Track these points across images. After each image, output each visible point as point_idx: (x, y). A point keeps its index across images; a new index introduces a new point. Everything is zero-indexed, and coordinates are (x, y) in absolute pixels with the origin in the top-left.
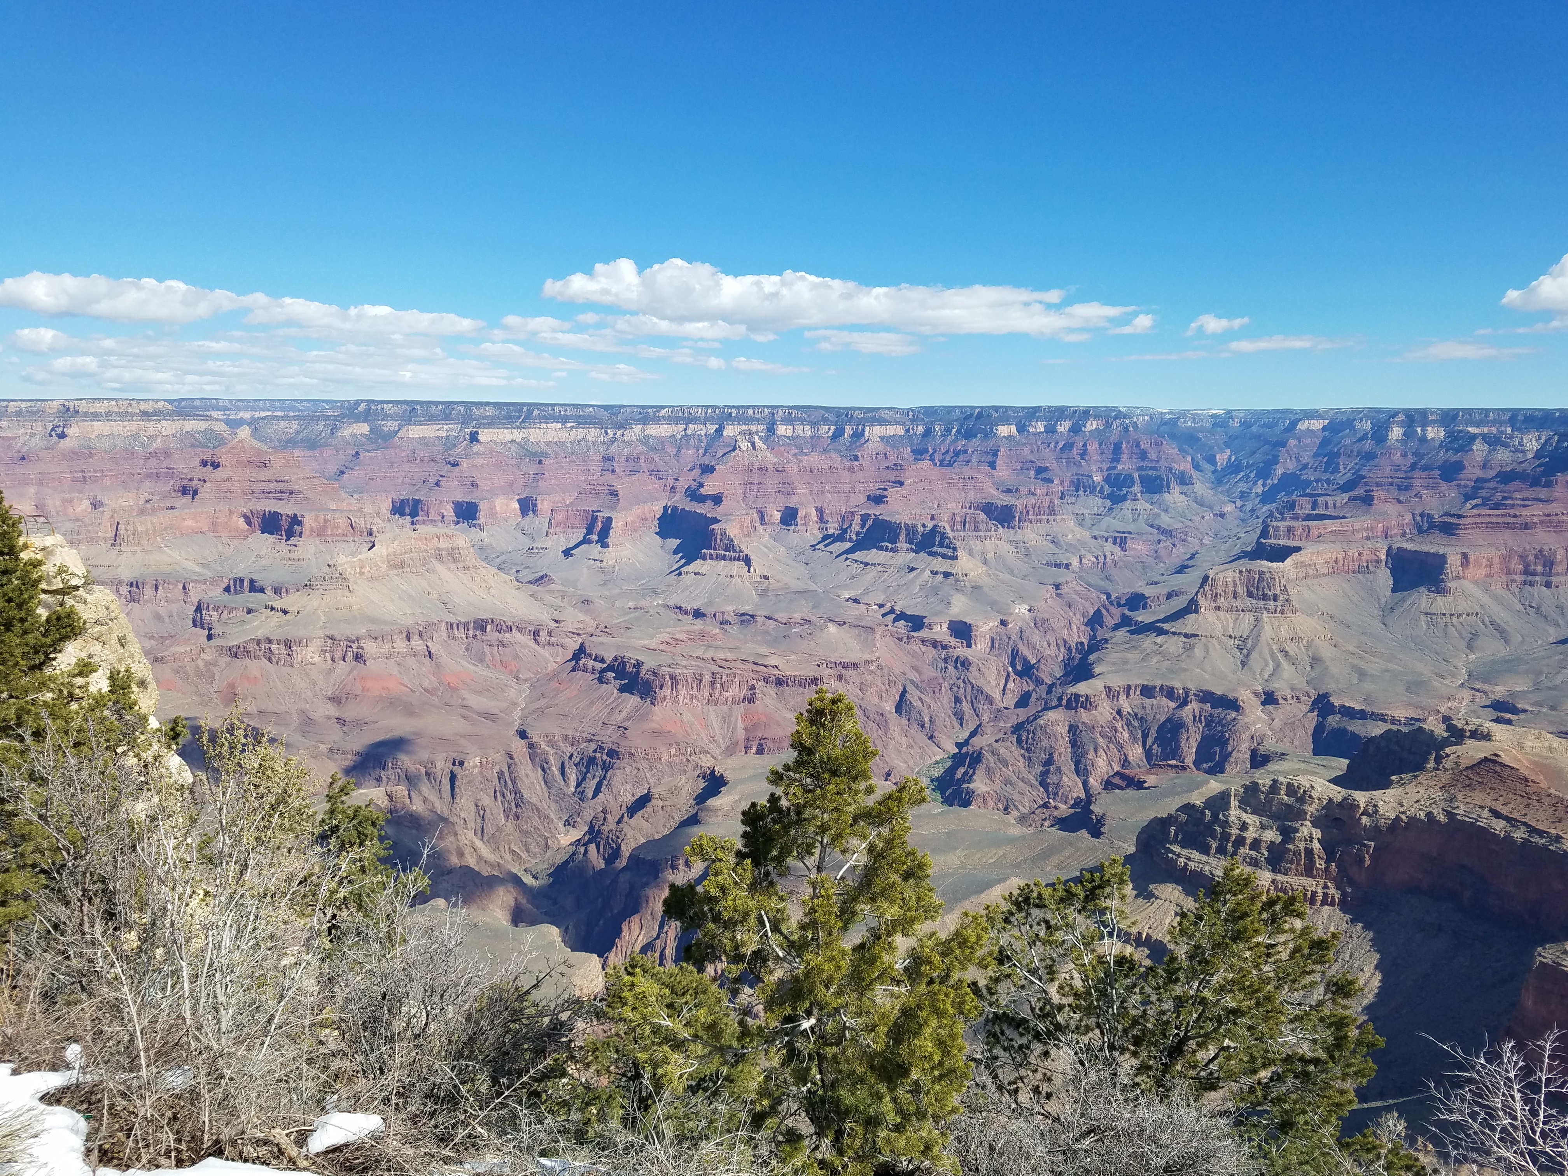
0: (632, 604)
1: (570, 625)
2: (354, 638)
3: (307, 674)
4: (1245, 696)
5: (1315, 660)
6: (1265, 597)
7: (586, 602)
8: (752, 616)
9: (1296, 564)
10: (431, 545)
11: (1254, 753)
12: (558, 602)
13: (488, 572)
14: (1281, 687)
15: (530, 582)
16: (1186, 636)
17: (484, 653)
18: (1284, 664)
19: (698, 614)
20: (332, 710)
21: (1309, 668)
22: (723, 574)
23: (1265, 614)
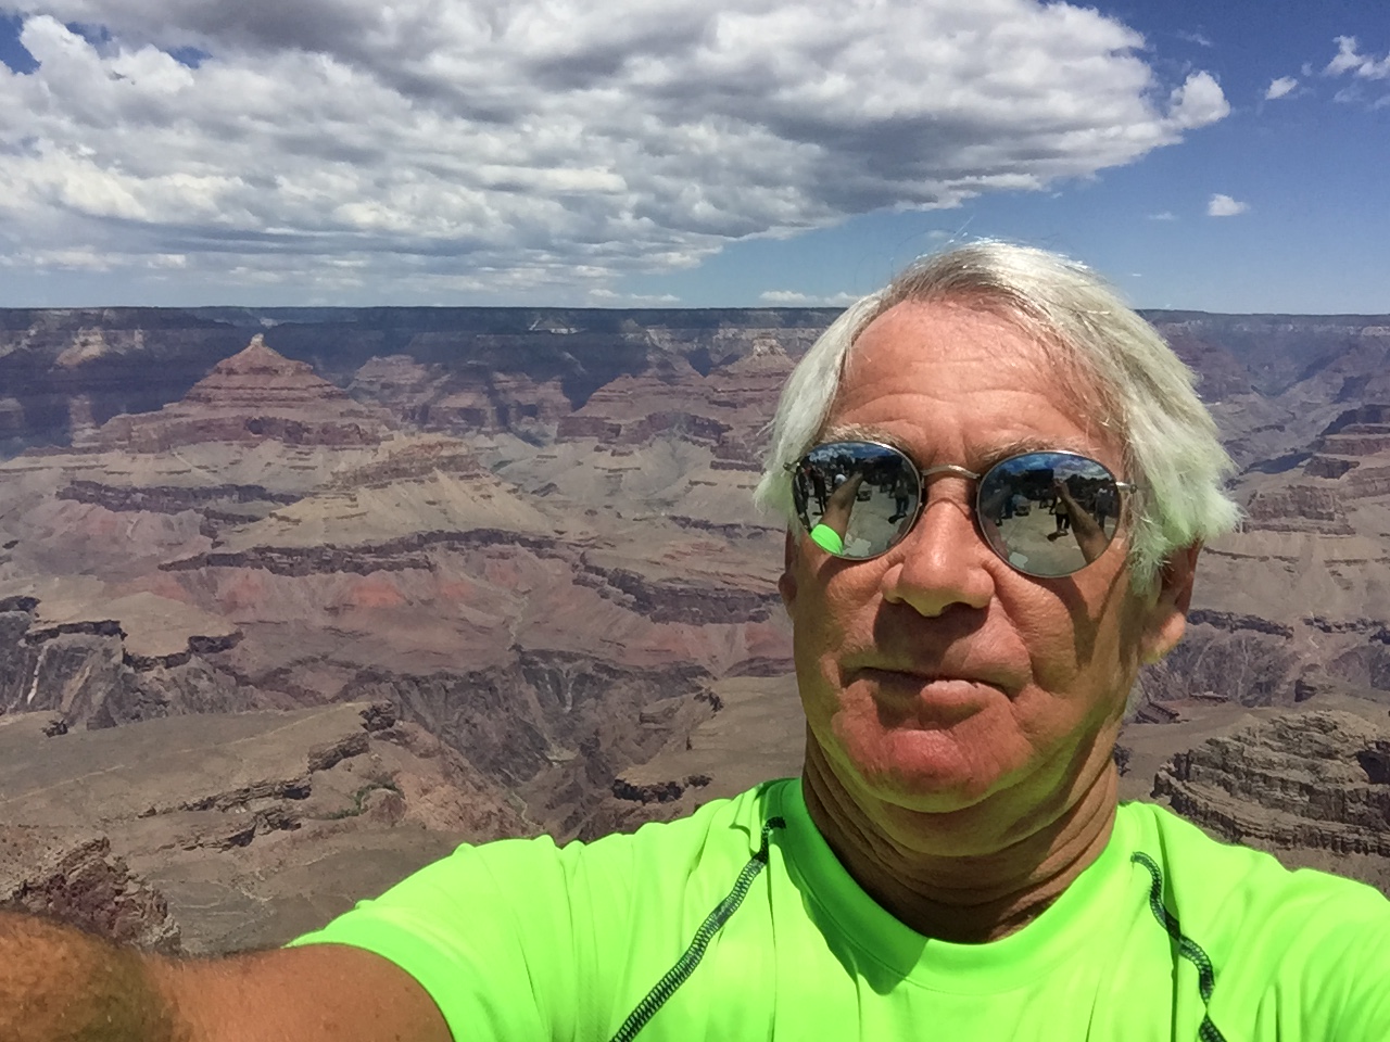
0: (638, 515)
1: (571, 537)
2: (353, 547)
3: (306, 583)
4: (1293, 621)
5: (1371, 586)
6: (1320, 516)
7: (592, 512)
8: (764, 529)
9: (1354, 481)
10: (433, 453)
11: (1299, 683)
12: (560, 512)
13: (488, 480)
14: (1334, 615)
15: (534, 492)
16: (1235, 557)
17: (484, 565)
18: (1338, 589)
19: (706, 526)
20: (326, 621)
21: (1364, 593)
22: (736, 483)
23: (1318, 534)
